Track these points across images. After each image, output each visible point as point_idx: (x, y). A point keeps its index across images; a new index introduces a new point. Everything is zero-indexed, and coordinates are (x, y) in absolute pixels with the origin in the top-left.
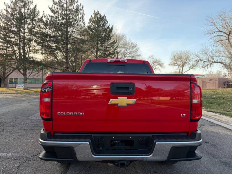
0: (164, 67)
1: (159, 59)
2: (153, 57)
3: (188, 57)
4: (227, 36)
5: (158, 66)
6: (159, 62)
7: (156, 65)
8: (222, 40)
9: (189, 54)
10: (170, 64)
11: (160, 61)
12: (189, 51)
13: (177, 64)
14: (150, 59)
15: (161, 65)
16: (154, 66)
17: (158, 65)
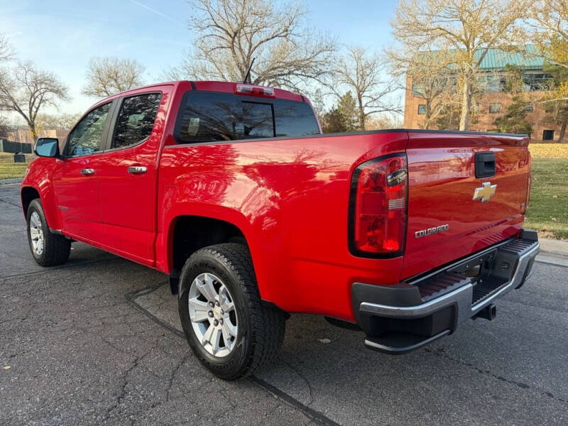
0: (69, 100)
1: (51, 75)
2: (33, 66)
3: (133, 77)
4: (230, 39)
5: (48, 95)
6: (53, 84)
7: (42, 91)
8: (222, 48)
9: (135, 70)
10: (86, 92)
11: (53, 82)
12: (134, 62)
13: (106, 92)
14: (23, 72)
15: (59, 92)
16: (38, 93)
17: (51, 91)
